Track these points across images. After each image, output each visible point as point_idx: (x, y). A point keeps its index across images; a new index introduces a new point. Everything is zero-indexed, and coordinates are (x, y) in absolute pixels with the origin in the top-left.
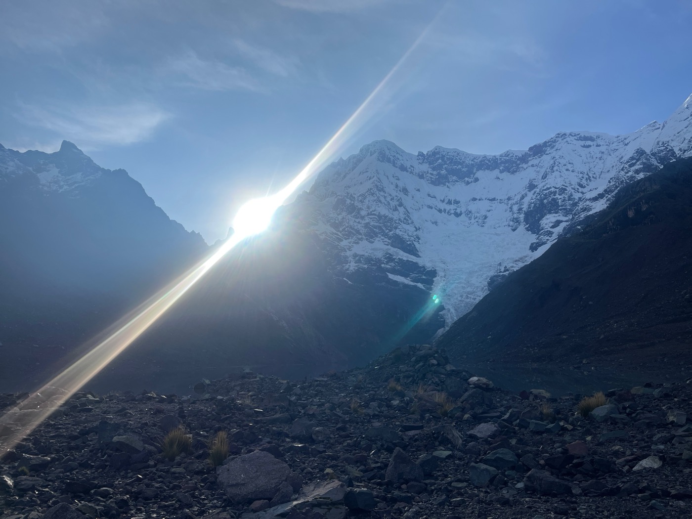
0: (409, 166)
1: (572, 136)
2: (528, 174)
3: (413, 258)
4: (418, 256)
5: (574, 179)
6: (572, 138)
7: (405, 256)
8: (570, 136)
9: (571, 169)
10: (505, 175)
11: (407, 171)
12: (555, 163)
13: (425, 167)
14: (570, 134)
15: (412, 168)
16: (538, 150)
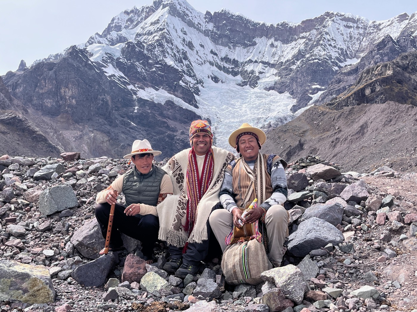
0: (196, 23)
1: (338, 16)
3: (191, 108)
4: (197, 107)
5: (334, 55)
6: (338, 18)
8: (336, 16)
9: (333, 45)
10: (278, 43)
11: (195, 28)
12: (321, 38)
13: (210, 26)
14: (337, 14)
15: (199, 26)
16: (308, 25)
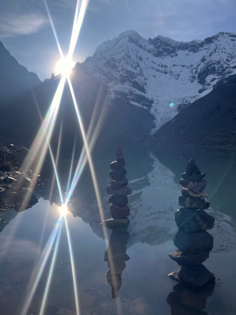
0: (143, 45)
1: (227, 34)
2: (202, 53)
3: (142, 94)
4: (145, 93)
5: (225, 57)
6: (227, 35)
7: (138, 92)
9: (224, 52)
10: (191, 53)
11: (142, 48)
12: (217, 48)
13: (152, 47)
14: (226, 33)
15: (145, 47)
16: (209, 41)
